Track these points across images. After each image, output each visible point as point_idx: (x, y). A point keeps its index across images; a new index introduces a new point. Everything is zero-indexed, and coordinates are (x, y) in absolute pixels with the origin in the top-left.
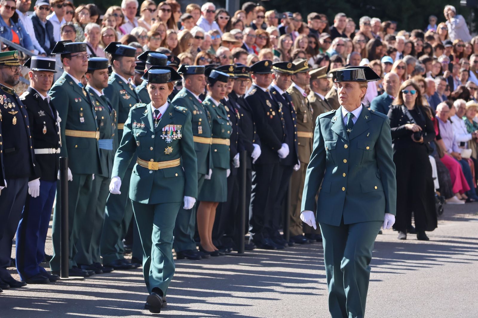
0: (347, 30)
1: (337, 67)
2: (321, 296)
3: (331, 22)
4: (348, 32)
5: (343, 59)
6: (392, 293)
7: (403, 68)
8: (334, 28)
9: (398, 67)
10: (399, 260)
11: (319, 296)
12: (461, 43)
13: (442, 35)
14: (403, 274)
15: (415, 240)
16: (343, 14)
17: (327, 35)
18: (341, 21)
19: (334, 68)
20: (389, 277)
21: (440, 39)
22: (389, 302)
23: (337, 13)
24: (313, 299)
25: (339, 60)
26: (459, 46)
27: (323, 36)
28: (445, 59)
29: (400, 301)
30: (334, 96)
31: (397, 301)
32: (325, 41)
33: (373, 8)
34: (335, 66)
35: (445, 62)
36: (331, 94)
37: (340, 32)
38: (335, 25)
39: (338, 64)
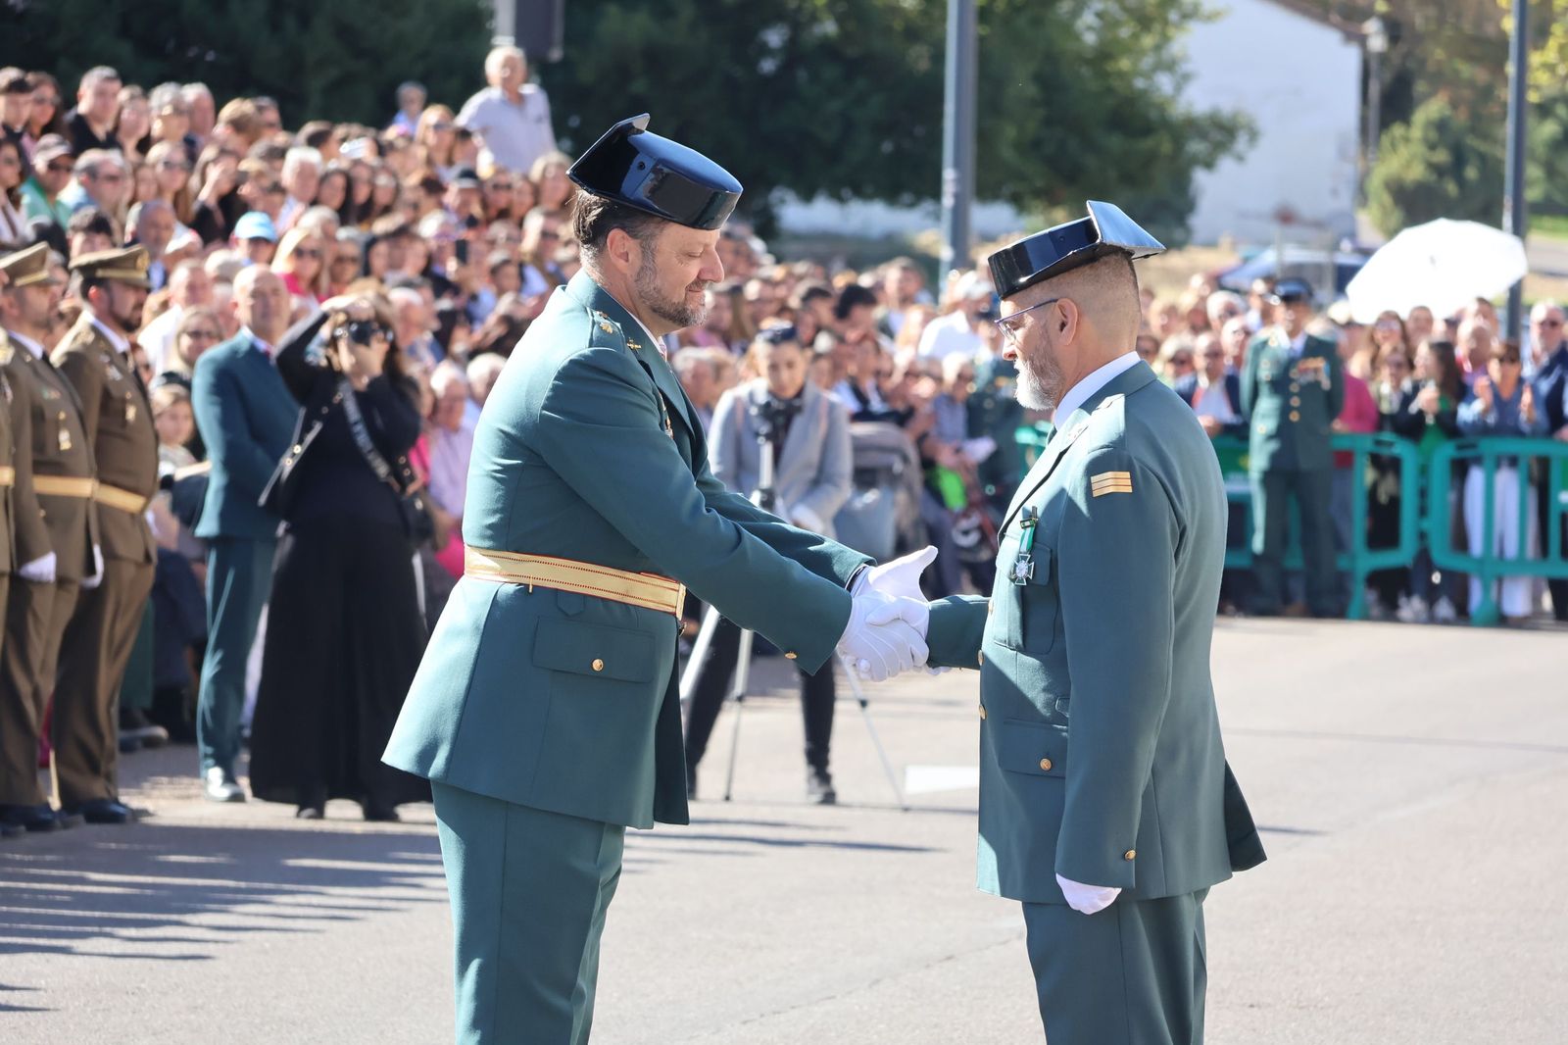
0: (124, 127)
1: (93, 249)
2: (39, 1013)
3: (70, 99)
4: (130, 135)
5: (115, 225)
6: (276, 997)
7: (314, 254)
8: (80, 119)
9: (299, 252)
10: (302, 888)
11: (34, 1013)
12: (503, 179)
13: (437, 147)
14: (315, 935)
15: (355, 820)
16: (105, 71)
17: (60, 144)
18: (100, 94)
19: (82, 252)
20: (267, 945)
21: (430, 161)
22: (267, 1028)
23: (85, 67)
24: (12, 1025)
25: (100, 226)
26: (496, 187)
27: (46, 148)
28: (445, 224)
29: (305, 1025)
30: (84, 345)
31: (294, 1023)
32: (53, 165)
33: (210, 56)
34: (89, 246)
35: (442, 235)
36: (75, 338)
37: (100, 131)
38: (83, 107)
39: (99, 239)
